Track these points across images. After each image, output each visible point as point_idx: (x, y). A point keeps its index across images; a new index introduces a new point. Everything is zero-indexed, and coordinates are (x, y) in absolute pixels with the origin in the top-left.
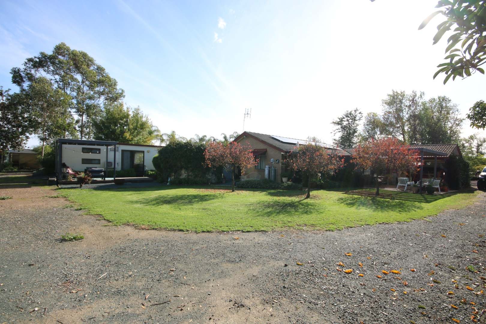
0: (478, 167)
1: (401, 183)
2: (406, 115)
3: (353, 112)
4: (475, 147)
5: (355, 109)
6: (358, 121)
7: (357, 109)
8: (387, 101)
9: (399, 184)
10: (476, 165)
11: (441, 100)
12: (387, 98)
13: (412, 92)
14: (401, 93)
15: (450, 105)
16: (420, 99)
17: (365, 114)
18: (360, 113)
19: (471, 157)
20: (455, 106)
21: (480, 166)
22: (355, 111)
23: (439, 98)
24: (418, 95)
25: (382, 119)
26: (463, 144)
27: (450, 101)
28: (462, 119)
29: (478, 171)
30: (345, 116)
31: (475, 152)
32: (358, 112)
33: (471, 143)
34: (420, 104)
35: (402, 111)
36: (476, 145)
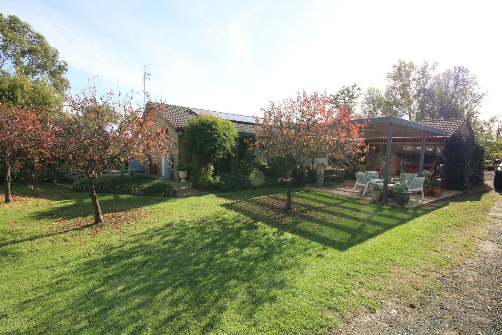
0: (497, 154)
1: (359, 182)
2: (413, 91)
3: (350, 89)
4: (495, 132)
5: (353, 85)
6: (355, 98)
7: (355, 84)
8: (392, 74)
9: (357, 183)
10: (494, 152)
11: (457, 71)
12: (392, 70)
13: (423, 62)
14: (410, 64)
15: (468, 77)
16: (432, 70)
17: (365, 90)
18: (359, 89)
19: (490, 142)
20: (474, 77)
21: (499, 153)
22: (353, 87)
23: (455, 68)
24: (430, 66)
25: (384, 96)
26: (482, 128)
27: (468, 71)
28: (481, 94)
29: (497, 160)
30: (340, 92)
31: (494, 137)
32: (356, 88)
33: (491, 128)
34: (432, 76)
35: (408, 85)
36: (497, 129)
